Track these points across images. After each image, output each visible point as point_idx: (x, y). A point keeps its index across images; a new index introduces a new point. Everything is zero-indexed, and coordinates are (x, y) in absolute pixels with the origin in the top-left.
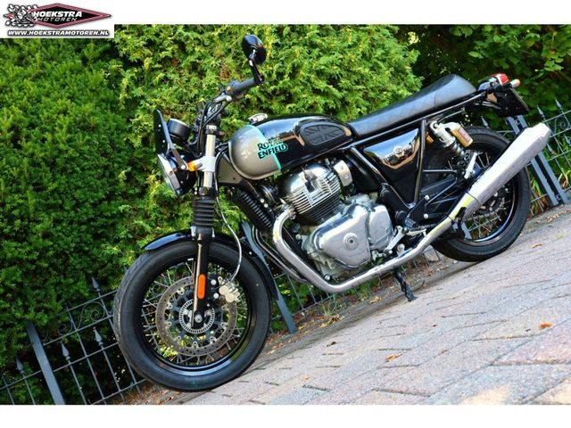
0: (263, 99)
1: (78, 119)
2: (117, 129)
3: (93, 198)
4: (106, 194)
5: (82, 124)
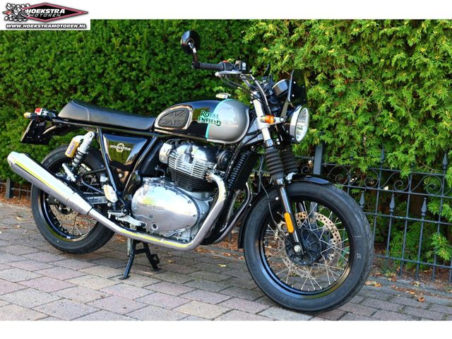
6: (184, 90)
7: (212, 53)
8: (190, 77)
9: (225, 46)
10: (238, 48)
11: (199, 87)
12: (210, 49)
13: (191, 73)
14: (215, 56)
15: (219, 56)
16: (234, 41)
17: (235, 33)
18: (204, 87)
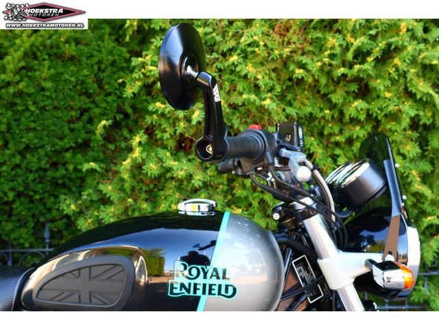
0: (323, 81)
1: (48, 42)
2: (113, 64)
3: (53, 146)
4: (76, 143)
5: (55, 50)
6: (31, 172)
7: (73, 113)
8: (42, 152)
9: (93, 102)
10: (115, 105)
11: (55, 165)
12: (72, 108)
13: (43, 147)
14: (79, 119)
15: (85, 118)
16: (108, 94)
17: (109, 84)
18: (64, 164)
